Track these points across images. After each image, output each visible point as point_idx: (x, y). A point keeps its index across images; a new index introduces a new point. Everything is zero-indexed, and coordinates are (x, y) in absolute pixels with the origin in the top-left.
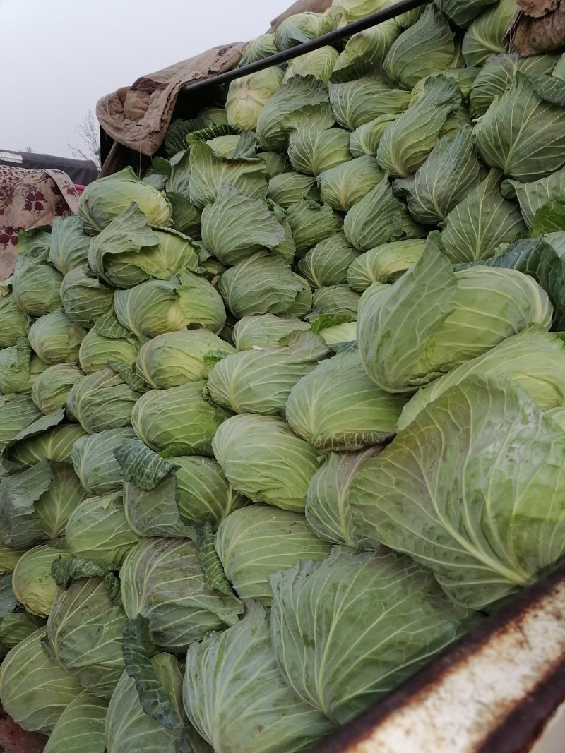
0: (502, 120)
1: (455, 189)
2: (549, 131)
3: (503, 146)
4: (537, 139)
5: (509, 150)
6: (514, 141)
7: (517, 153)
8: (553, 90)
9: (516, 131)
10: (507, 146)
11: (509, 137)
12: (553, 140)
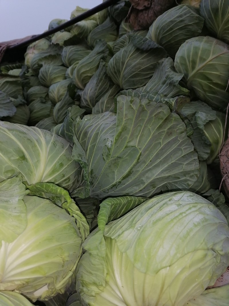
0: (117, 58)
1: (96, 94)
2: (138, 64)
3: (118, 72)
4: (132, 68)
5: (120, 74)
6: (122, 70)
7: (124, 76)
8: (141, 43)
9: (123, 63)
10: (119, 72)
11: (120, 67)
12: (140, 69)
